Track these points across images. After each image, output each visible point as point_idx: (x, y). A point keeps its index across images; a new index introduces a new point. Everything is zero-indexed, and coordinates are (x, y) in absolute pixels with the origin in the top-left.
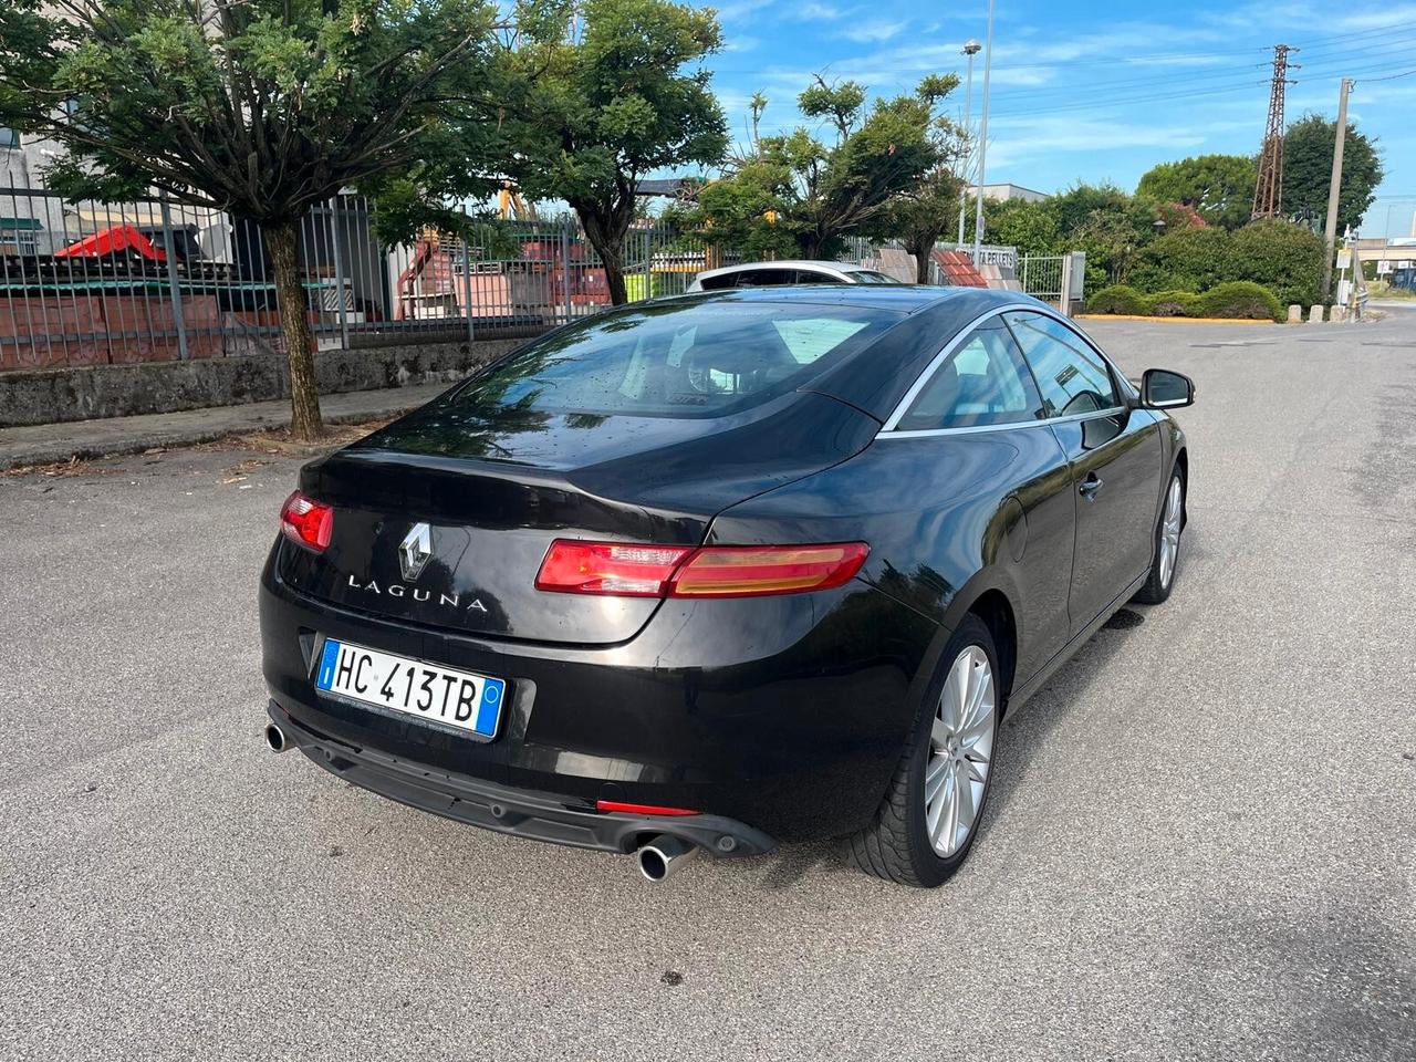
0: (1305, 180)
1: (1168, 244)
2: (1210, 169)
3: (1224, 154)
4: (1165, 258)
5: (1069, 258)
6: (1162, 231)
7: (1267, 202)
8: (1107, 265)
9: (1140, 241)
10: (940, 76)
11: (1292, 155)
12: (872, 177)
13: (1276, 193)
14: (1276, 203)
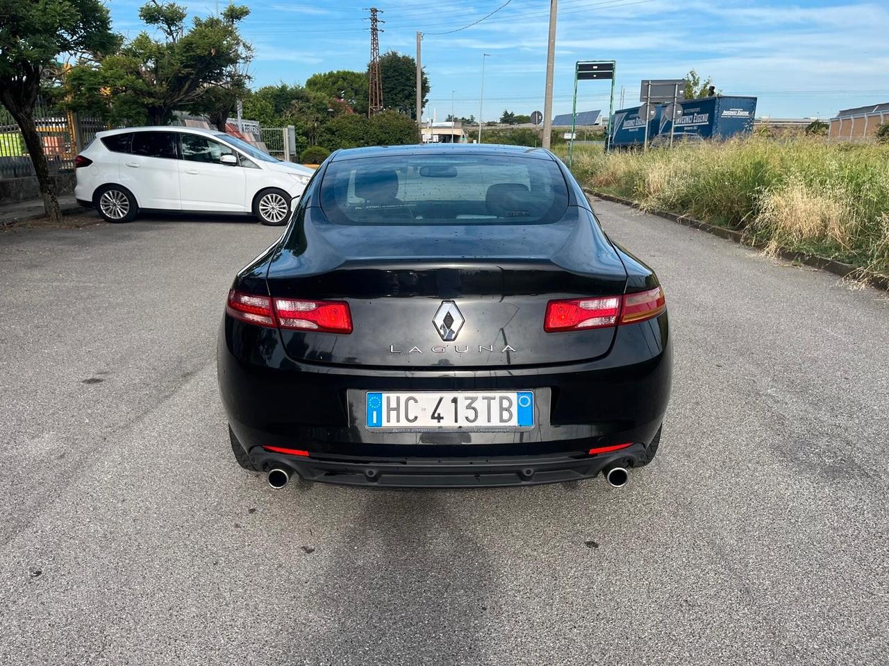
0: (393, 89)
1: (337, 123)
2: (344, 79)
3: (350, 71)
4: (337, 130)
5: (286, 129)
6: (333, 115)
7: (376, 100)
8: (306, 134)
9: (322, 121)
10: (237, 6)
11: (385, 74)
12: (196, 70)
13: (380, 95)
14: (380, 101)
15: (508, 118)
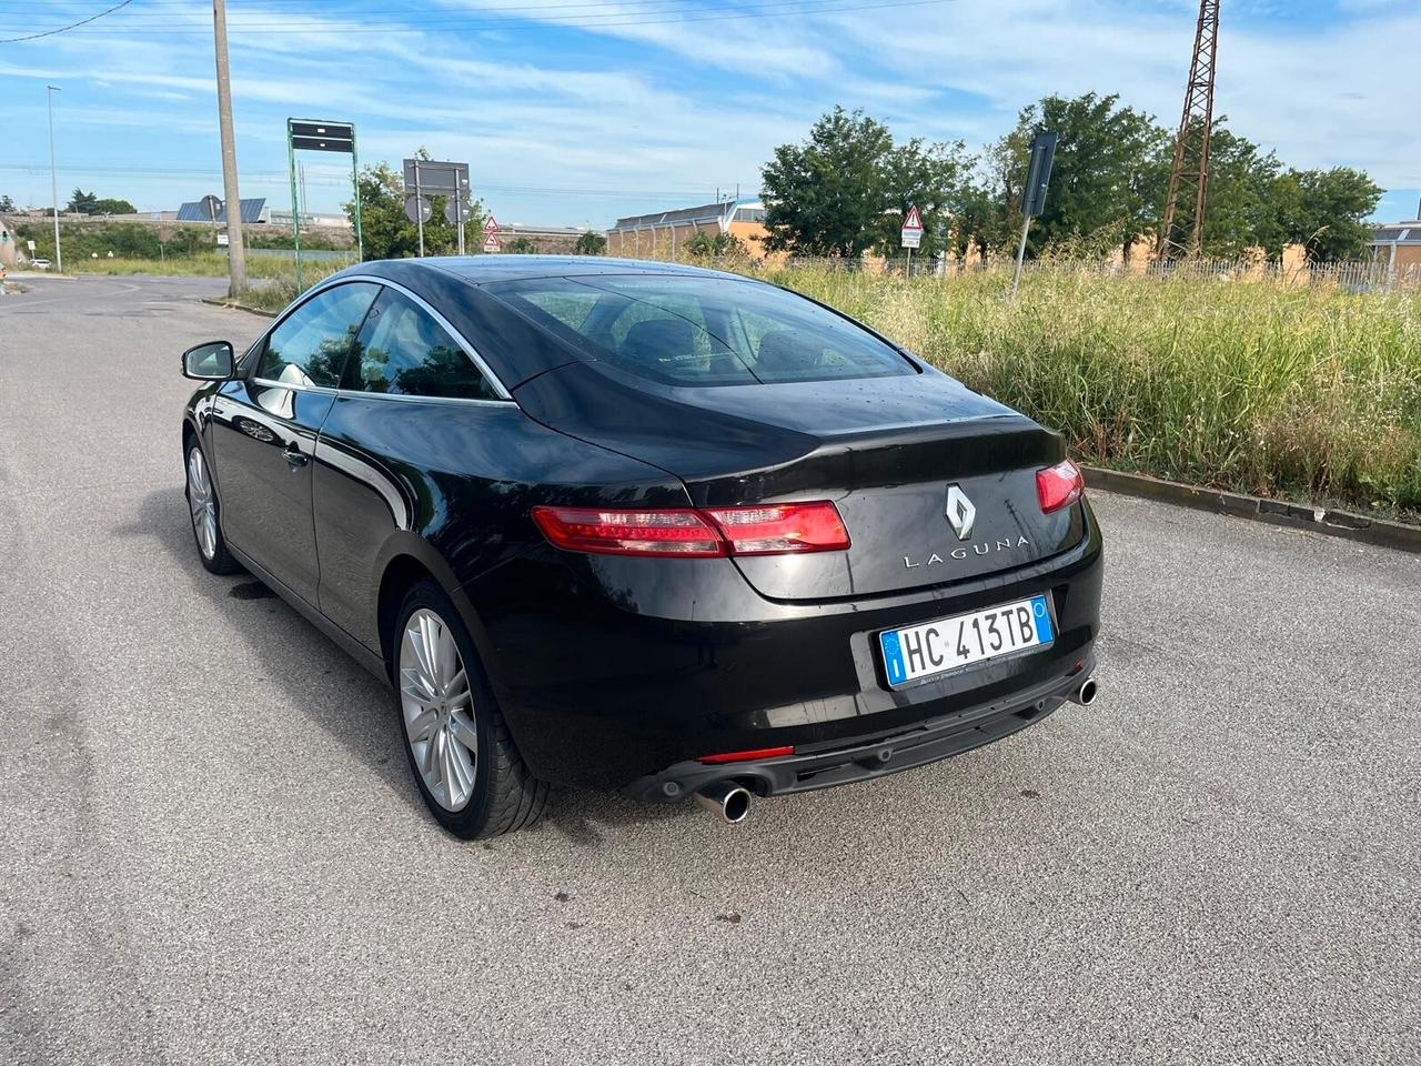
15: (83, 203)
